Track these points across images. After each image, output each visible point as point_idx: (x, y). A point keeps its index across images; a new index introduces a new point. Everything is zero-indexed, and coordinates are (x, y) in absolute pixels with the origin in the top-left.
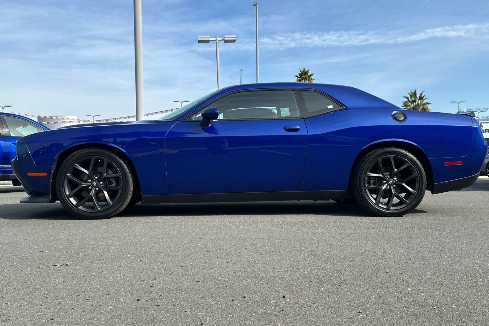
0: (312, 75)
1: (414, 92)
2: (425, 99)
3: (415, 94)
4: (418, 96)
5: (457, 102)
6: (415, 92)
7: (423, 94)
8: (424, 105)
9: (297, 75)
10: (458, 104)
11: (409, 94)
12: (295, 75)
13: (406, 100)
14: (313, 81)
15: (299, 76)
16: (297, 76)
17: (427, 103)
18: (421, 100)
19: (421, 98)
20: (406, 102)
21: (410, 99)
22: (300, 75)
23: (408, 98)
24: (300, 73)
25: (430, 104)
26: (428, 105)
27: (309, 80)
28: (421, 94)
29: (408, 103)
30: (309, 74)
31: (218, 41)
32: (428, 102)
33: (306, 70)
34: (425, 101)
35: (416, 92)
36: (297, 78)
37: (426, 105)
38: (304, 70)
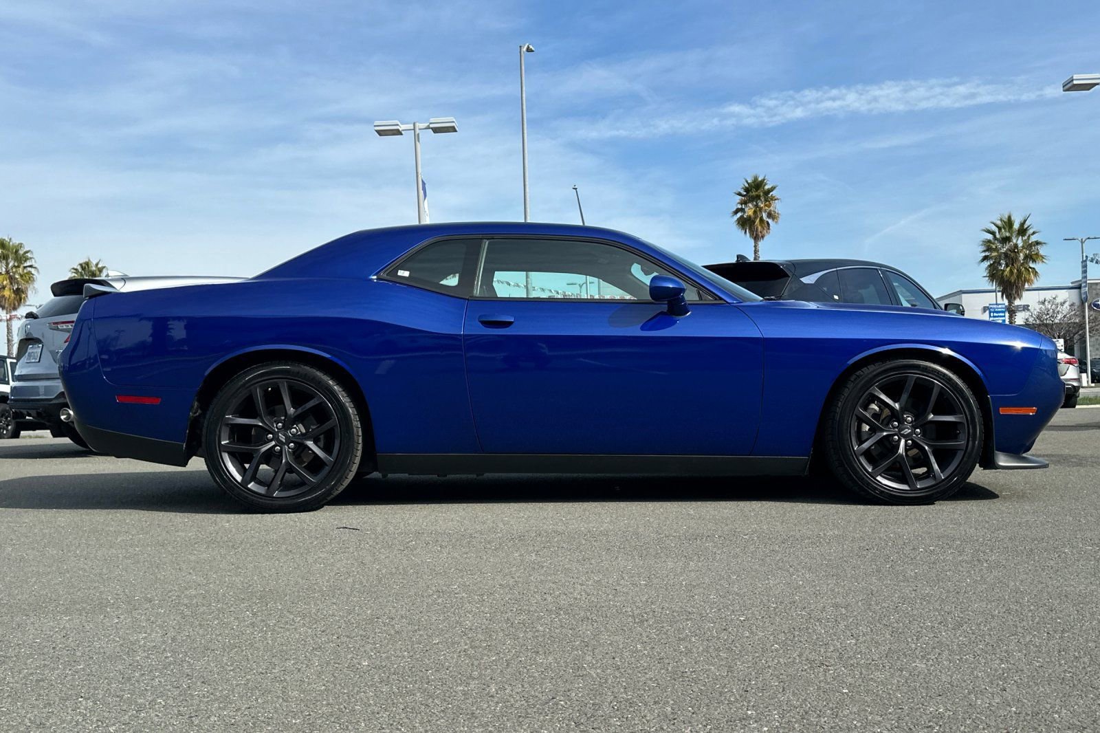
0: (773, 189)
1: (1007, 217)
2: (1034, 233)
3: (1009, 223)
4: (1016, 226)
5: (1080, 239)
6: (1009, 218)
7: (1026, 222)
8: (1031, 245)
9: (740, 190)
10: (1082, 242)
11: (995, 224)
12: (735, 191)
13: (990, 237)
14: (776, 201)
15: (745, 193)
16: (740, 194)
17: (1038, 243)
18: (1022, 236)
19: (1022, 231)
20: (989, 241)
21: (998, 236)
22: (747, 190)
23: (993, 233)
24: (747, 185)
25: (1044, 243)
26: (1039, 247)
27: (766, 201)
28: (1022, 224)
29: (993, 244)
30: (767, 187)
31: (417, 131)
32: (1040, 240)
33: (760, 179)
34: (1033, 239)
35: (1012, 218)
36: (740, 197)
37: (1034, 246)
38: (756, 179)
